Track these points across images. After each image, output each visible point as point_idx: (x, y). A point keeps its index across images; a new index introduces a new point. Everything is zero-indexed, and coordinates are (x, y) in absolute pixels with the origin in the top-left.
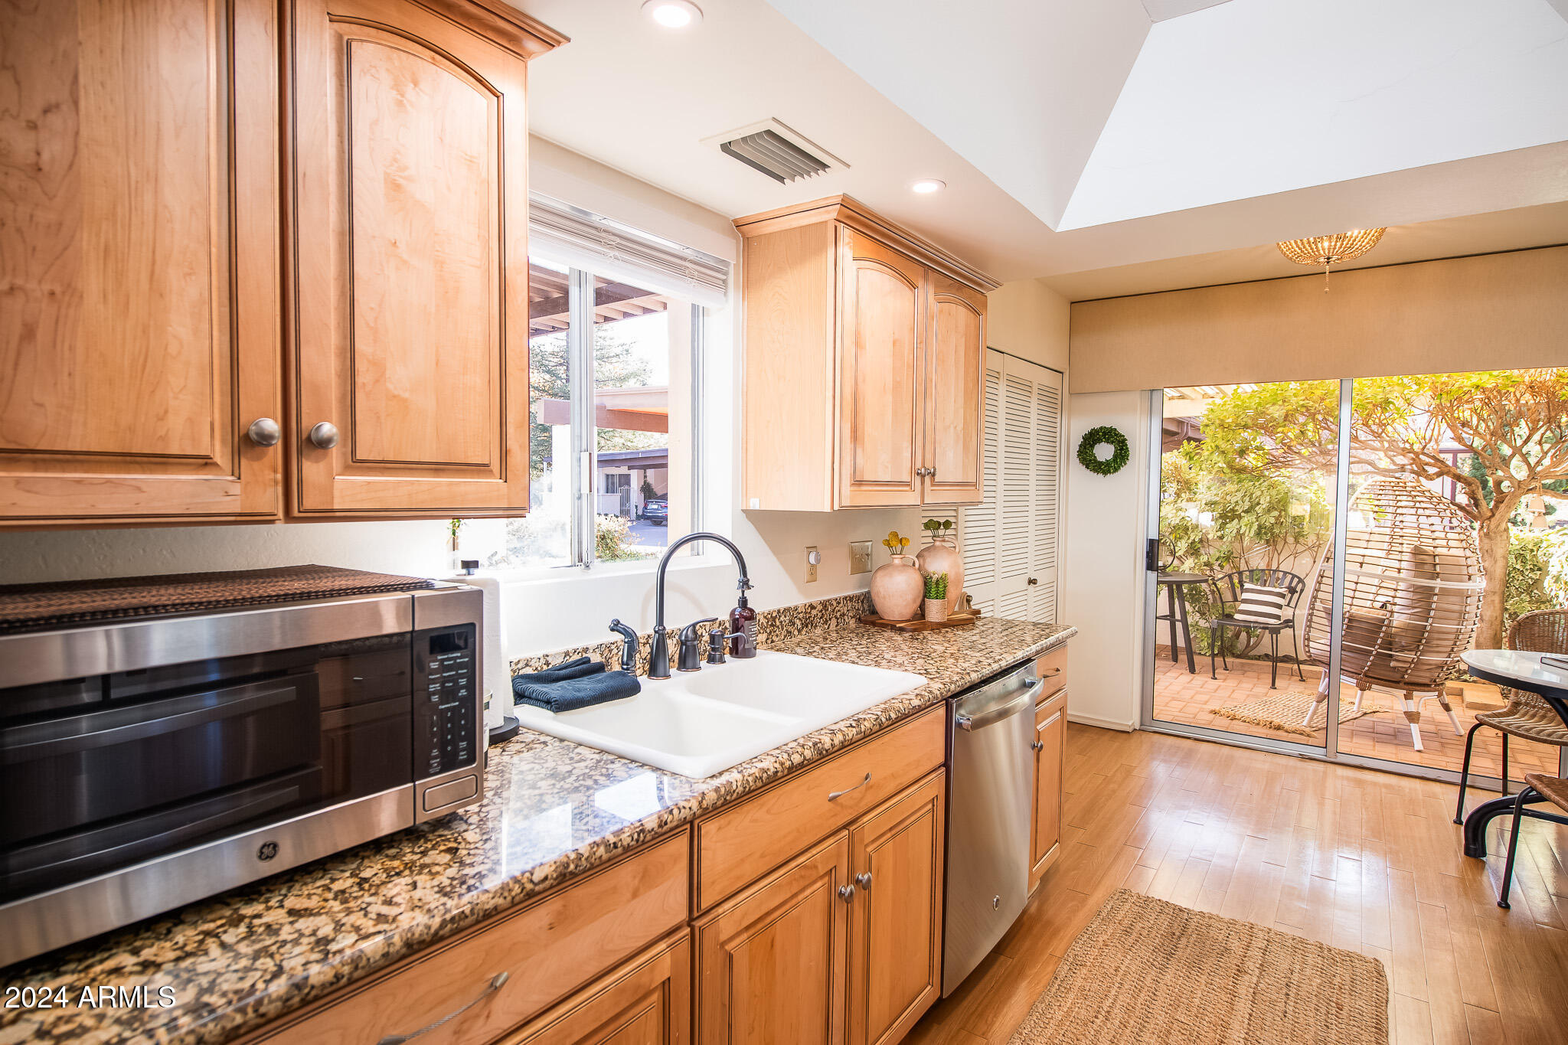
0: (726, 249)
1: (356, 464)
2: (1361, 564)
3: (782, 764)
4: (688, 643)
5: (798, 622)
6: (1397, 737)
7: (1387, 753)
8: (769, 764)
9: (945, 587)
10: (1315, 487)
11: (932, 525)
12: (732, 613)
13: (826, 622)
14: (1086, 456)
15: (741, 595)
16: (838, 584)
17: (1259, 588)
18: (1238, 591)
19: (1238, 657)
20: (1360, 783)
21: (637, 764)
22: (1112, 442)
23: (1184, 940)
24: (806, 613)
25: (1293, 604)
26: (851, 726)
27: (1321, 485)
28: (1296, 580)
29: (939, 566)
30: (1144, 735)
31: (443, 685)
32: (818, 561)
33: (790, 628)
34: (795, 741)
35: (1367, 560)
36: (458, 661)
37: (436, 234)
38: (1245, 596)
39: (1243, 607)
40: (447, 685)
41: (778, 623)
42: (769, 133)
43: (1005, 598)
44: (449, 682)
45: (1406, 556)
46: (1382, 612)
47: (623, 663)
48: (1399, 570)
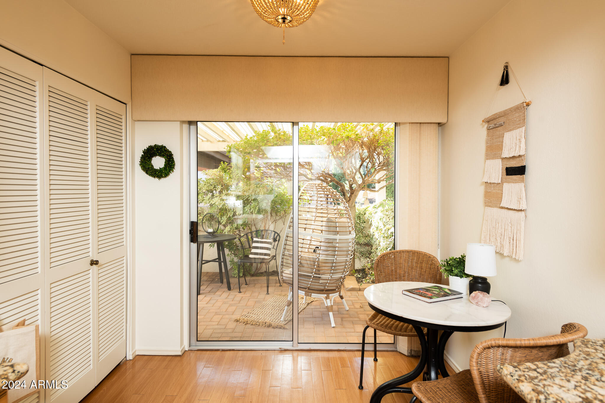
2: (305, 229)
10: (283, 187)
14: (146, 166)
17: (260, 240)
18: (251, 242)
19: (253, 275)
22: (163, 156)
25: (275, 248)
27: (285, 186)
28: (276, 235)
35: (308, 226)
38: (254, 245)
39: (253, 251)
45: (324, 224)
46: (314, 254)
48: (322, 231)
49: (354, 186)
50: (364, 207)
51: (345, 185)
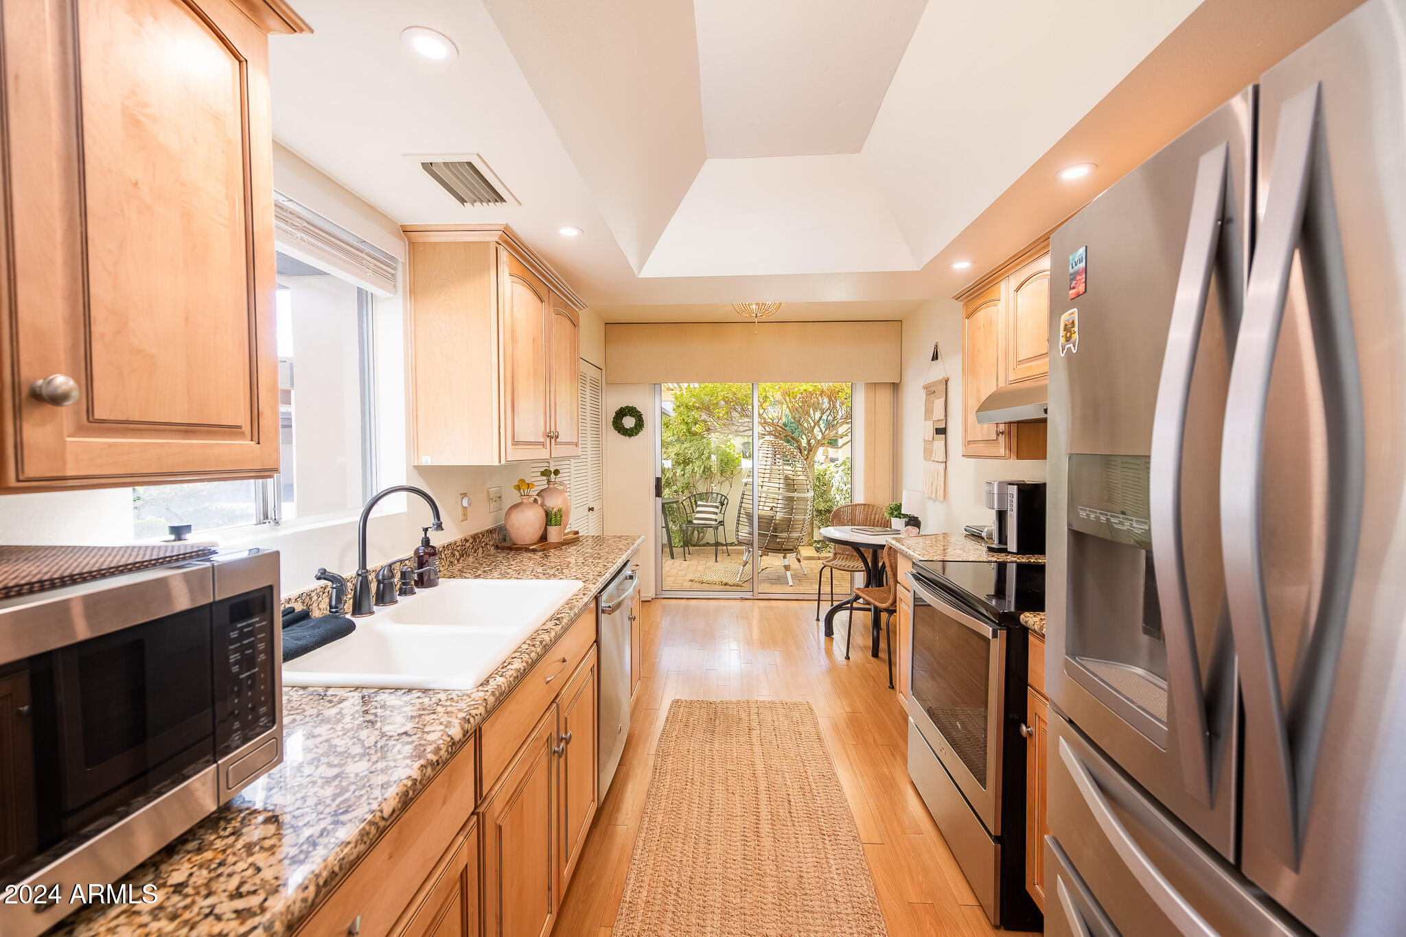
0: (396, 248)
1: (92, 423)
3: (527, 662)
4: (386, 581)
5: (457, 554)
6: (780, 580)
7: (777, 589)
8: (518, 665)
9: (561, 517)
11: (546, 473)
12: (417, 551)
13: (475, 551)
14: (617, 424)
15: (424, 536)
16: (482, 521)
17: (705, 503)
18: (694, 506)
19: (694, 546)
20: (771, 608)
21: (403, 691)
22: (634, 416)
23: (717, 721)
24: (462, 546)
25: (723, 512)
26: (556, 624)
28: (723, 497)
29: (554, 503)
30: (658, 601)
31: (243, 654)
32: (470, 504)
33: (452, 559)
34: (524, 643)
36: (257, 625)
37: (182, 184)
38: (699, 509)
39: (698, 515)
40: (247, 652)
41: (443, 556)
42: (470, 164)
43: (577, 521)
44: (248, 649)
45: (782, 481)
46: (773, 512)
47: (331, 607)
48: (779, 488)
49: (812, 441)
50: (824, 466)
51: (802, 440)
